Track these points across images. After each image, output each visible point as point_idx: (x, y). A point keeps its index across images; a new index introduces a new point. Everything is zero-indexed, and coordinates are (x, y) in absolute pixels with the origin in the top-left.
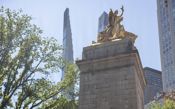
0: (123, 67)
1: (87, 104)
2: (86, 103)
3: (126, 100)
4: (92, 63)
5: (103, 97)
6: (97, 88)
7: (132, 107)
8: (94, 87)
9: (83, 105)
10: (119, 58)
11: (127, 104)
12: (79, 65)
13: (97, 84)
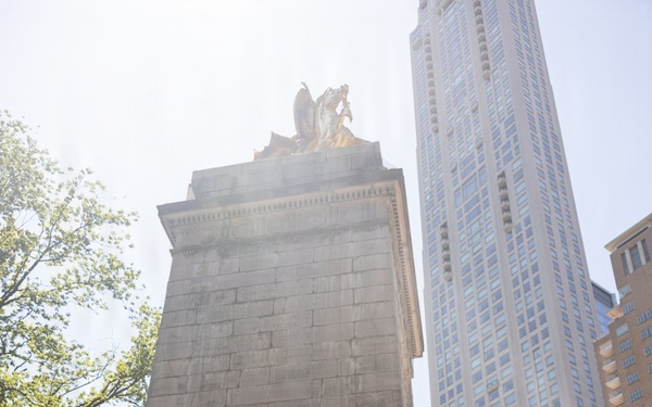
0: (346, 229)
1: (190, 358)
2: (188, 355)
3: (353, 343)
4: (222, 217)
5: (260, 333)
6: (236, 302)
7: (376, 369)
8: (223, 297)
9: (172, 363)
10: (330, 200)
11: (355, 358)
12: (172, 221)
13: (236, 289)
